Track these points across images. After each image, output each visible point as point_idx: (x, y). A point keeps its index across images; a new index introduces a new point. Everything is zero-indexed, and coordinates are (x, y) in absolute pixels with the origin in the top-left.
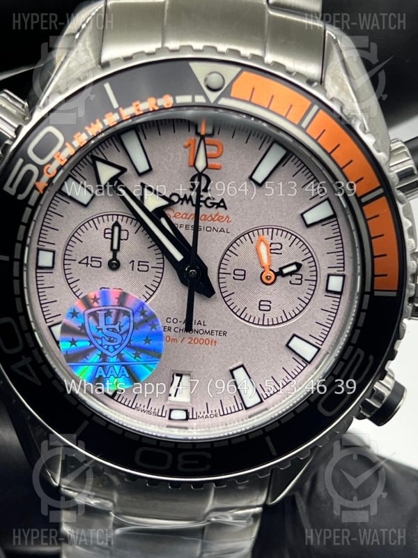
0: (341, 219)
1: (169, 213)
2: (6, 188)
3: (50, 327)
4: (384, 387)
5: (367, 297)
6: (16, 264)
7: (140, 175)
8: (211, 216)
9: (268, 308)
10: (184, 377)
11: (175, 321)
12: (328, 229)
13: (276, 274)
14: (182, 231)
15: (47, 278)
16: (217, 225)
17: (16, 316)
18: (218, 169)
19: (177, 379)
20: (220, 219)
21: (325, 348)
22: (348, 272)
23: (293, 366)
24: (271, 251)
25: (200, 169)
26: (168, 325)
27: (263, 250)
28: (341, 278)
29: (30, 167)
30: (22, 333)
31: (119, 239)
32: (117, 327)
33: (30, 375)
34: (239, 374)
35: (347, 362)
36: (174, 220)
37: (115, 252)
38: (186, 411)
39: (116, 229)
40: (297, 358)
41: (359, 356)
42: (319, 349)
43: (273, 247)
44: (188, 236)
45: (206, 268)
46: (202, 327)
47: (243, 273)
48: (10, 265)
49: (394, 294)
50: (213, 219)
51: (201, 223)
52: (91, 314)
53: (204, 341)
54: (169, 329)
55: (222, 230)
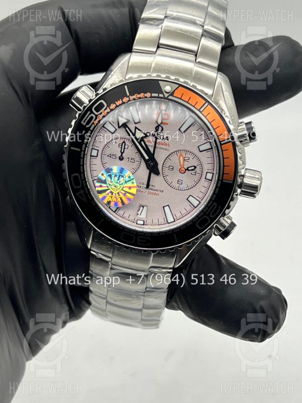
0: (215, 150)
1: (145, 139)
2: (82, 122)
3: (93, 181)
4: (225, 221)
5: (220, 182)
6: (83, 152)
7: (135, 123)
8: (162, 143)
9: (181, 183)
10: (145, 207)
11: (143, 184)
12: (209, 154)
13: (186, 170)
14: (150, 148)
15: (94, 161)
17: (80, 173)
18: (167, 124)
19: (142, 208)
20: (166, 144)
21: (202, 202)
22: (215, 172)
23: (189, 208)
24: (184, 160)
25: (159, 123)
26: (140, 185)
27: (182, 159)
28: (212, 174)
29: (92, 115)
30: (82, 180)
31: (124, 148)
32: (118, 182)
33: (83, 197)
34: (167, 209)
35: (209, 207)
36: (147, 143)
37: (122, 153)
38: (144, 221)
39: (124, 144)
40: (191, 205)
41: (214, 206)
42: (200, 202)
43: (186, 158)
44: (152, 150)
45: (157, 164)
46: (154, 188)
47: (172, 168)
48: (80, 153)
49: (232, 182)
50: (163, 145)
51: (157, 145)
52: (109, 175)
53: (154, 194)
54: (141, 187)
55: (166, 149)
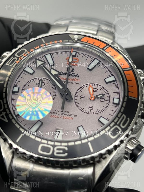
5: (126, 97)
6: (6, 83)
8: (73, 79)
9: (92, 109)
11: (58, 111)
13: (95, 97)
16: (75, 82)
17: (3, 99)
19: (58, 133)
20: (76, 80)
25: (70, 61)
27: (91, 90)
29: (15, 58)
32: (36, 99)
34: (80, 128)
35: (119, 118)
39: (41, 81)
40: (102, 126)
41: (124, 117)
43: (94, 89)
45: (71, 93)
46: (68, 113)
47: (83, 97)
49: (136, 99)
51: (69, 81)
53: (68, 118)
54: (56, 113)
55: (77, 83)
